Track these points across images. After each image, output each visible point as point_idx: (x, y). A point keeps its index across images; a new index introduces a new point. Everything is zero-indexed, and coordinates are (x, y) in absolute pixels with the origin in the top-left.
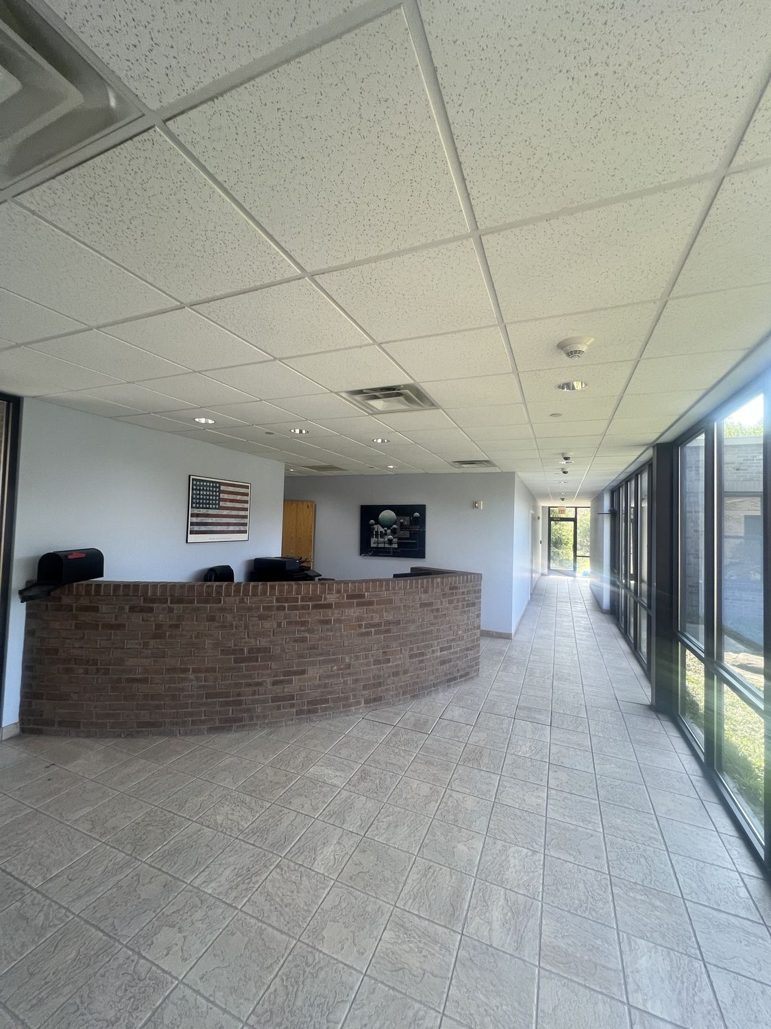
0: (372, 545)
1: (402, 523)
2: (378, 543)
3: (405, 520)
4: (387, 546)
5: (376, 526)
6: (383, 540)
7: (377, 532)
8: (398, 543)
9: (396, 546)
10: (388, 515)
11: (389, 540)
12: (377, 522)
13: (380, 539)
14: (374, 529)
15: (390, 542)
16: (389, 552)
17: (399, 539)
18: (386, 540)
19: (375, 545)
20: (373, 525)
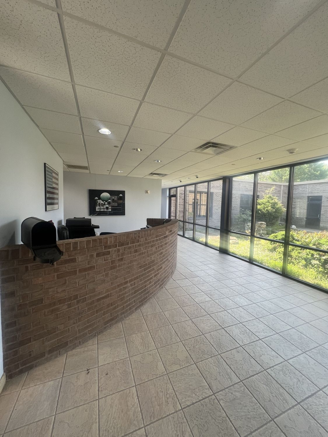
0: (97, 210)
1: (113, 199)
2: (100, 209)
3: (115, 198)
4: (105, 210)
5: (99, 201)
6: (103, 207)
7: (99, 204)
8: (112, 209)
9: (110, 210)
10: (105, 195)
11: (106, 207)
12: (100, 199)
13: (101, 207)
14: (98, 202)
15: (107, 208)
16: (107, 213)
17: (112, 207)
18: (105, 207)
19: (98, 210)
20: (97, 200)
